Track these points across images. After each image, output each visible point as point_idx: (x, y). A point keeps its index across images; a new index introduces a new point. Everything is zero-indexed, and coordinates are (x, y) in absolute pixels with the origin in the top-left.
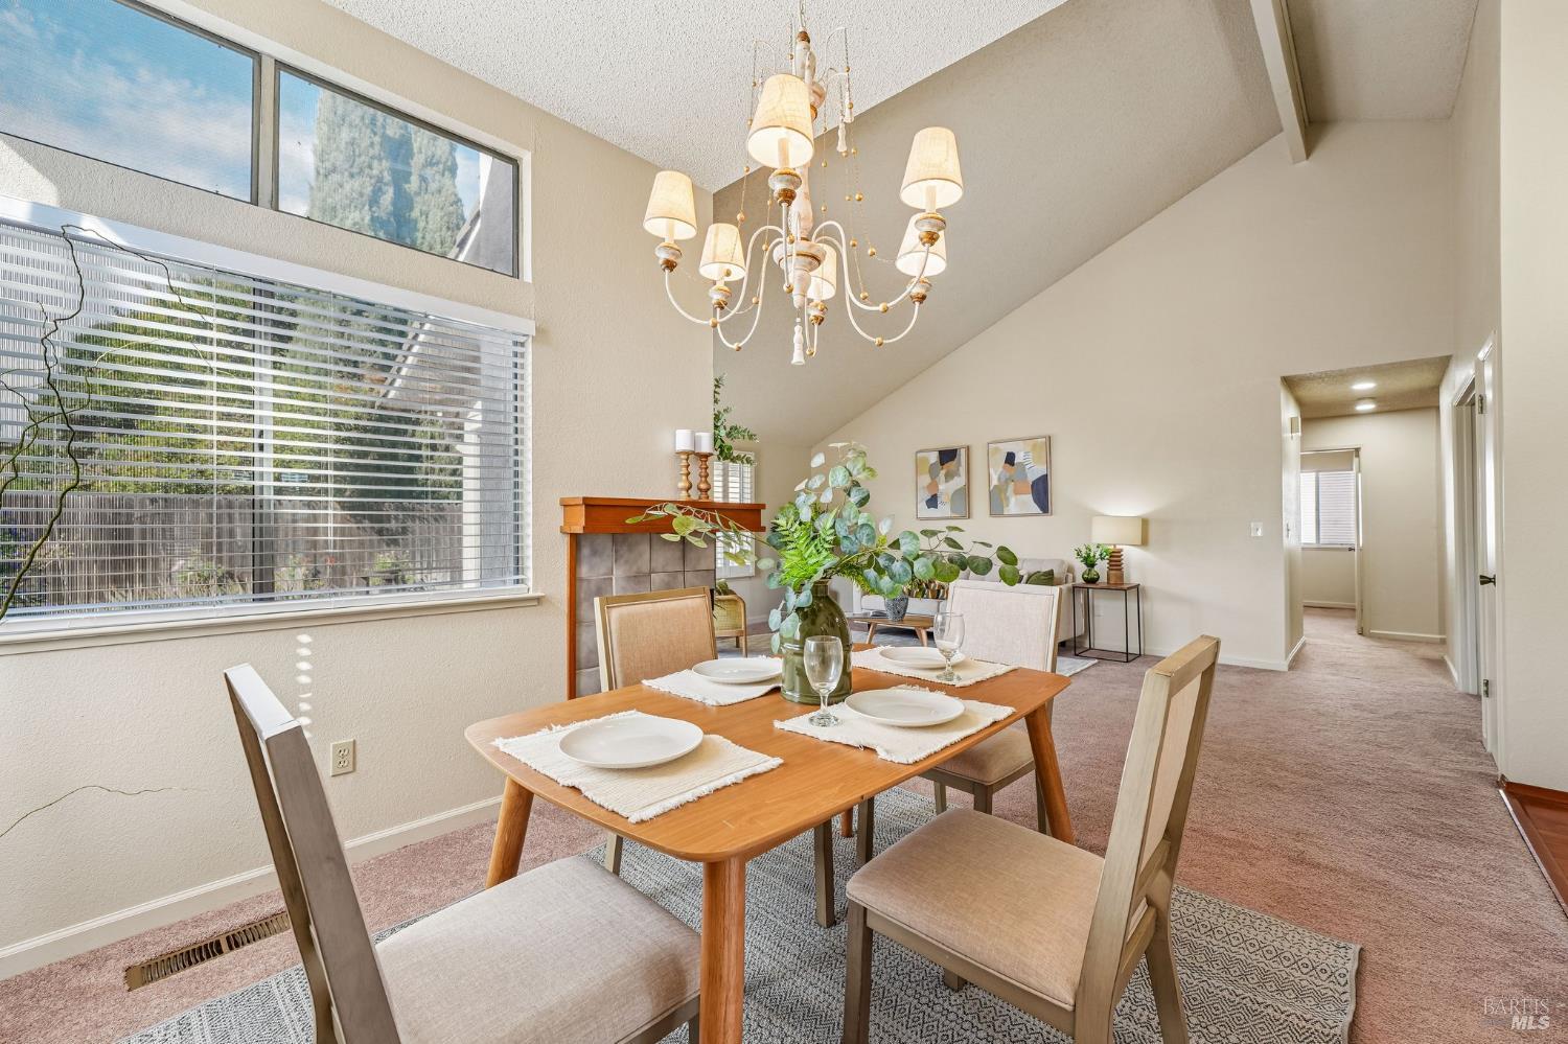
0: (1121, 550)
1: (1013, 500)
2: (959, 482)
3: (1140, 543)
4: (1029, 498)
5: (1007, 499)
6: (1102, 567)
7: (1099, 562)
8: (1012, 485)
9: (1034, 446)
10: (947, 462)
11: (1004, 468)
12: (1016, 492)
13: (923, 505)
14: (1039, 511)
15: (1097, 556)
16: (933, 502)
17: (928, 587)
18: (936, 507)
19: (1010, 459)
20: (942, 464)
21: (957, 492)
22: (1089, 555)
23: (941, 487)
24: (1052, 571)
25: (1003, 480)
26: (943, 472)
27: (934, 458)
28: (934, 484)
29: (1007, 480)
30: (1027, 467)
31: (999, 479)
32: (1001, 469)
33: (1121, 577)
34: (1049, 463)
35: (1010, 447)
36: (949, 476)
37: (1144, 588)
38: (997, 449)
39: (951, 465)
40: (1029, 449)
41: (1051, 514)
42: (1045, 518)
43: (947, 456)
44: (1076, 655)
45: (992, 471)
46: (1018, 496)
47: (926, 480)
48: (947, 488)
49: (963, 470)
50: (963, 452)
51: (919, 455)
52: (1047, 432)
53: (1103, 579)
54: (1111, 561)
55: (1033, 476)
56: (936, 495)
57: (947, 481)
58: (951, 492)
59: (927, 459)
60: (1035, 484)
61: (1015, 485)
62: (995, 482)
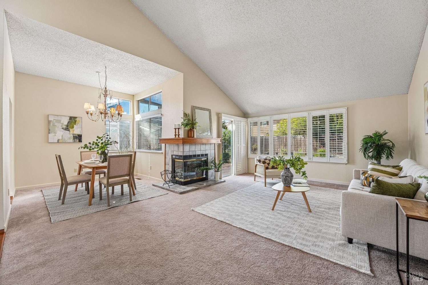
44: (398, 270)
47: (427, 104)
51: (425, 87)
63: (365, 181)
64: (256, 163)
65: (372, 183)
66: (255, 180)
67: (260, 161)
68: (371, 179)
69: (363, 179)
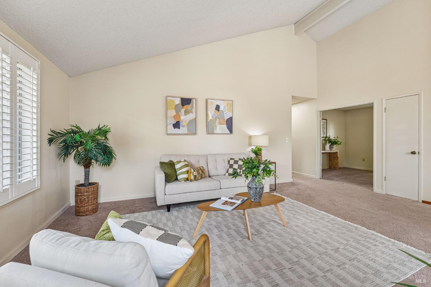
1: (218, 127)
3: (268, 145)
4: (225, 126)
5: (216, 126)
9: (228, 104)
10: (186, 105)
11: (215, 112)
12: (220, 123)
13: (171, 126)
14: (228, 132)
16: (177, 125)
18: (179, 128)
19: (218, 108)
20: (183, 105)
21: (191, 121)
23: (182, 118)
25: (214, 117)
26: (183, 111)
27: (178, 101)
28: (178, 115)
29: (216, 117)
30: (225, 113)
31: (212, 116)
32: (213, 112)
33: (261, 158)
34: (233, 112)
35: (218, 103)
36: (187, 112)
38: (212, 102)
39: (188, 107)
40: (225, 105)
41: (233, 134)
42: (231, 136)
43: (186, 102)
45: (209, 112)
46: (220, 125)
47: (172, 113)
48: (186, 118)
49: (194, 110)
50: (194, 102)
51: (168, 98)
52: (231, 99)
55: (227, 117)
56: (179, 121)
57: (185, 115)
58: (188, 121)
59: (173, 102)
60: (228, 120)
61: (219, 120)
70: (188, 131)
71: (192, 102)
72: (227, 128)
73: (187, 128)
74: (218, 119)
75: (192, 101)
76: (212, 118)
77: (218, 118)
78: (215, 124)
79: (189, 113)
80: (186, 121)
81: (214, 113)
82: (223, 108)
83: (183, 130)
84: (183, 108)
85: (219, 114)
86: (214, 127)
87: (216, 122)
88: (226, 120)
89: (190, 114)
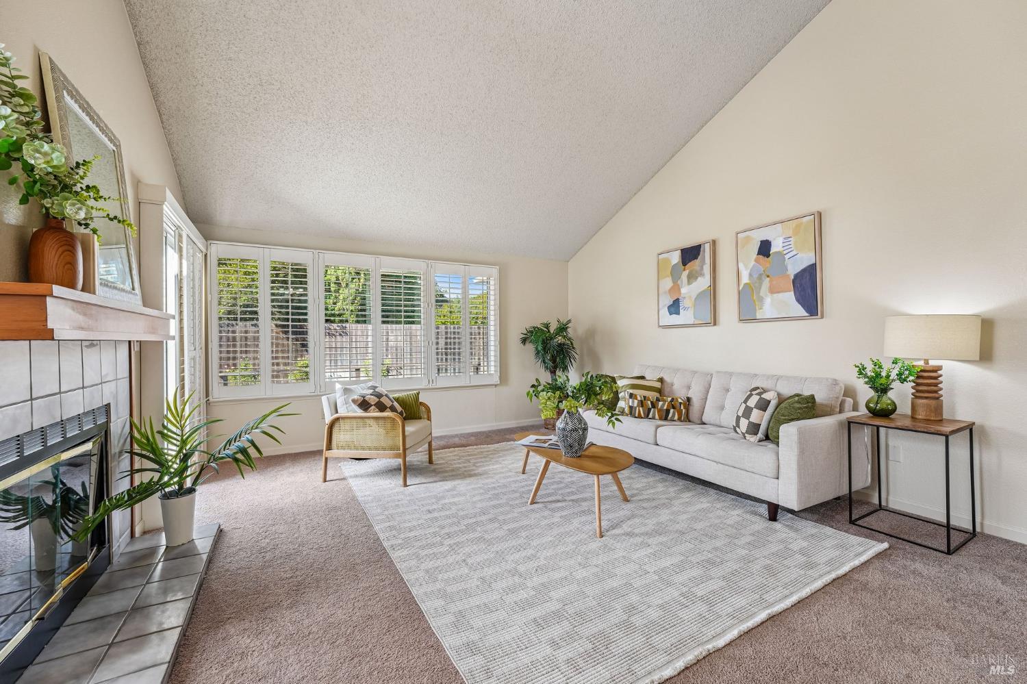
0: (940, 368)
1: (768, 300)
2: (703, 282)
3: (978, 359)
4: (790, 296)
5: (761, 300)
6: (901, 394)
7: (896, 385)
8: (766, 282)
9: (797, 230)
10: (690, 261)
11: (756, 261)
12: (773, 291)
13: (665, 311)
14: (801, 312)
15: (893, 375)
16: (675, 307)
17: (654, 405)
18: (678, 313)
19: (765, 249)
20: (685, 264)
21: (700, 295)
22: (878, 375)
23: (683, 291)
24: (812, 397)
25: (755, 276)
26: (685, 274)
27: (676, 258)
28: (676, 287)
29: (761, 275)
30: (788, 256)
31: (750, 275)
32: (753, 263)
33: (939, 409)
34: (819, 247)
35: (764, 234)
36: (692, 278)
37: (982, 428)
38: (748, 239)
39: (695, 264)
40: (790, 233)
41: (822, 317)
42: (814, 323)
43: (690, 254)
44: (852, 522)
45: (741, 266)
46: (775, 295)
47: (667, 283)
48: (690, 291)
49: (707, 269)
50: (707, 249)
51: (661, 257)
52: (815, 209)
53: (904, 408)
54: (918, 384)
55: (794, 267)
56: (678, 299)
57: (689, 283)
58: (694, 295)
59: (667, 260)
60: (798, 278)
61: (770, 281)
62: (745, 279)
63: (641, 409)
64: (328, 418)
65: (652, 409)
66: (325, 481)
67: (364, 405)
68: (649, 402)
69: (636, 405)
70: (695, 318)
71: (701, 253)
72: (798, 300)
73: (692, 312)
74: (768, 279)
75: (702, 249)
76: (750, 279)
77: (768, 276)
78: (759, 292)
79: (697, 278)
80: (690, 297)
81: (754, 265)
82: (781, 245)
83: (686, 316)
84: (684, 270)
85: (768, 265)
86: (757, 303)
87: (760, 288)
88: (793, 277)
89: (699, 278)
